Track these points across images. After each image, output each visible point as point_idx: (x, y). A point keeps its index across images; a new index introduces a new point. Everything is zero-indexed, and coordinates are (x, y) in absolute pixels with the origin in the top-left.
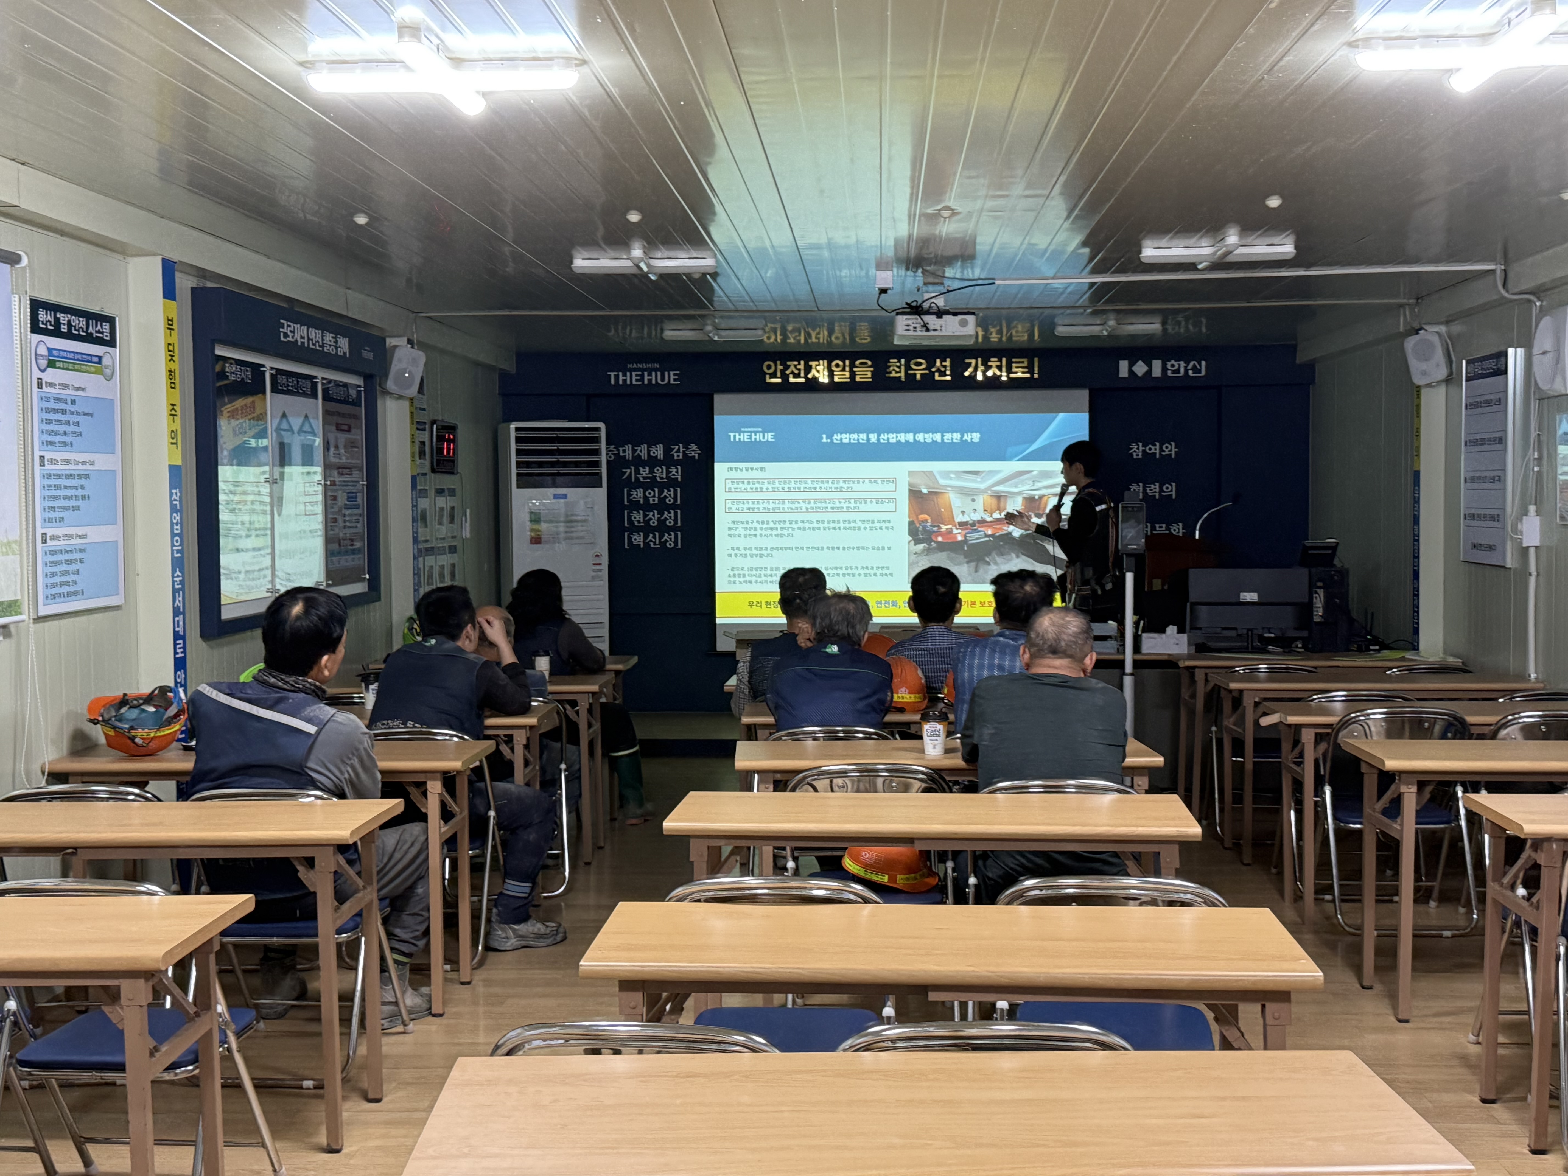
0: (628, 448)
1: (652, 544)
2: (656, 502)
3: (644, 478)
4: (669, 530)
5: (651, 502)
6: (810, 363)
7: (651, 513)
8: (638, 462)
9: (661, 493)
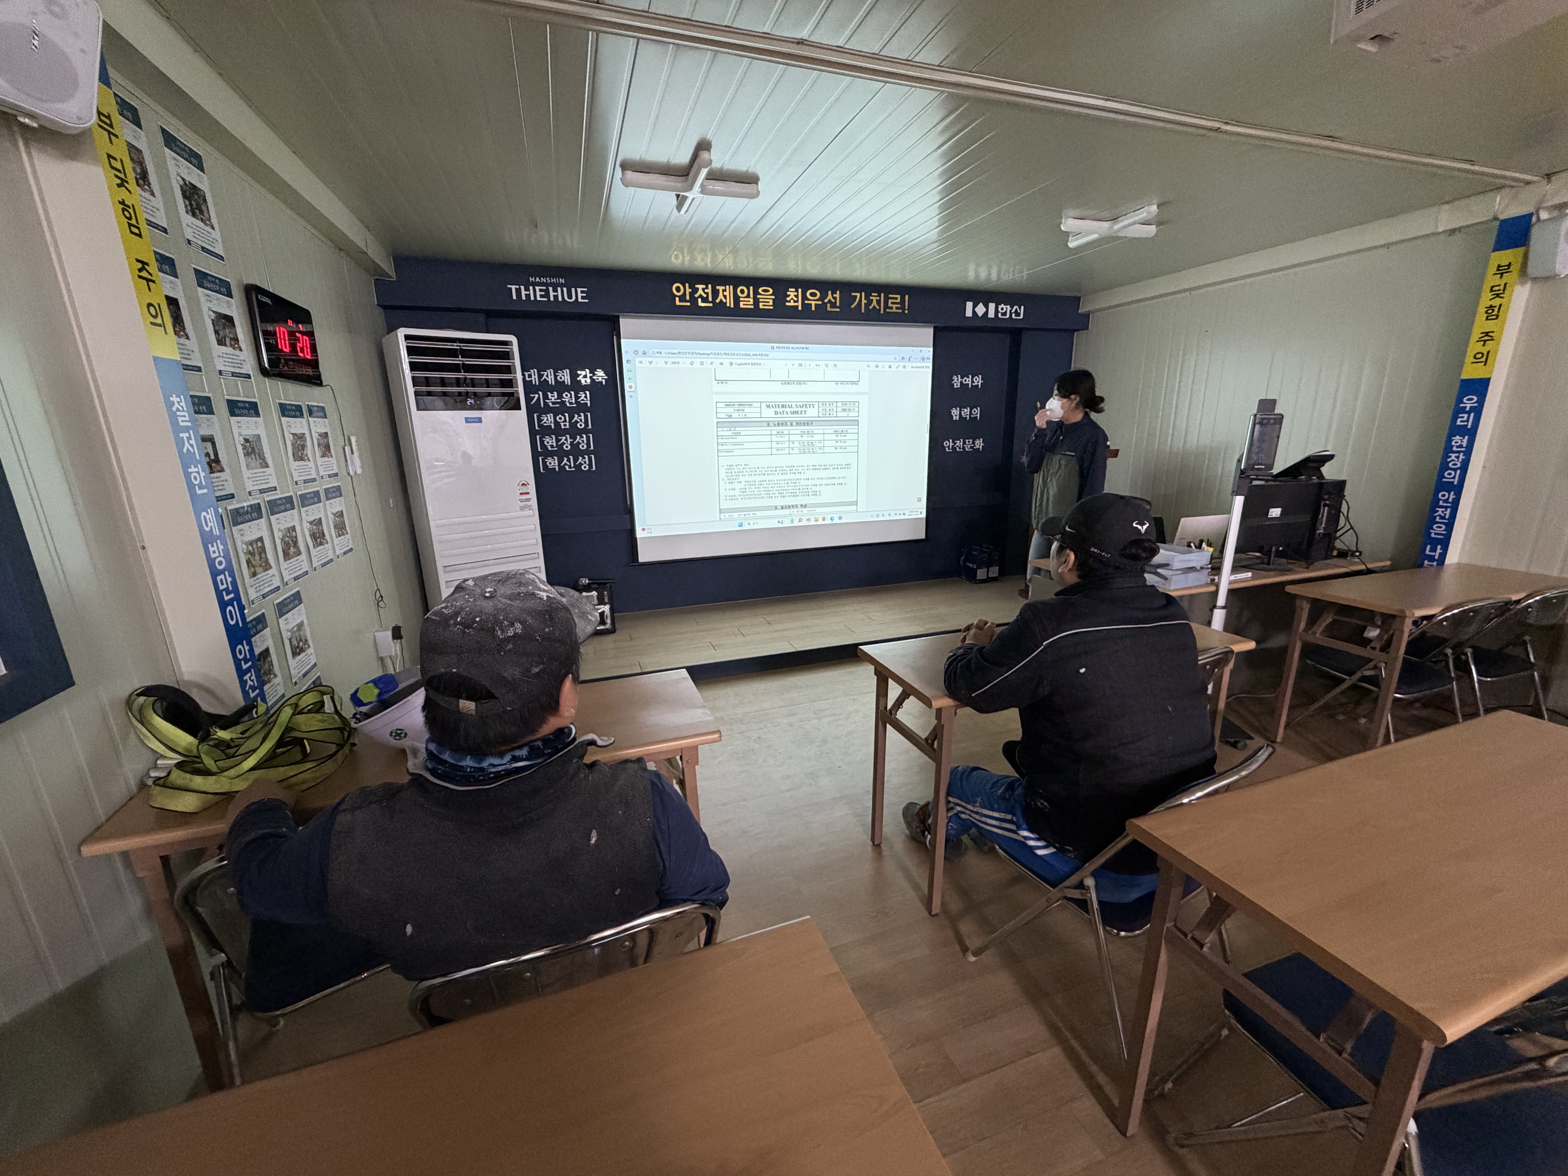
0: (534, 373)
1: (567, 467)
2: (568, 427)
3: (553, 403)
4: (582, 453)
5: (563, 427)
6: (718, 287)
7: (564, 438)
8: (545, 387)
9: (571, 418)
